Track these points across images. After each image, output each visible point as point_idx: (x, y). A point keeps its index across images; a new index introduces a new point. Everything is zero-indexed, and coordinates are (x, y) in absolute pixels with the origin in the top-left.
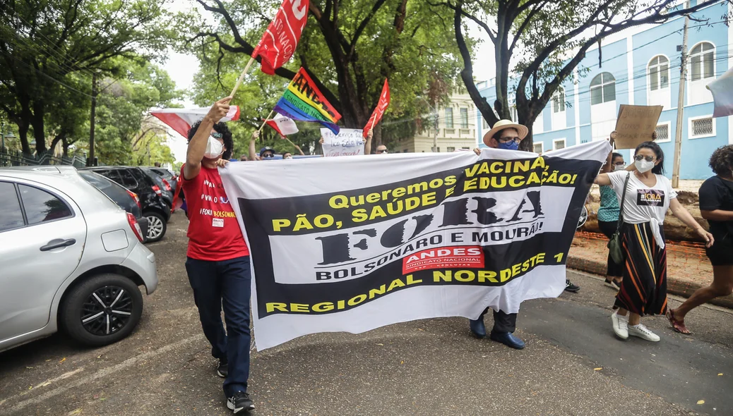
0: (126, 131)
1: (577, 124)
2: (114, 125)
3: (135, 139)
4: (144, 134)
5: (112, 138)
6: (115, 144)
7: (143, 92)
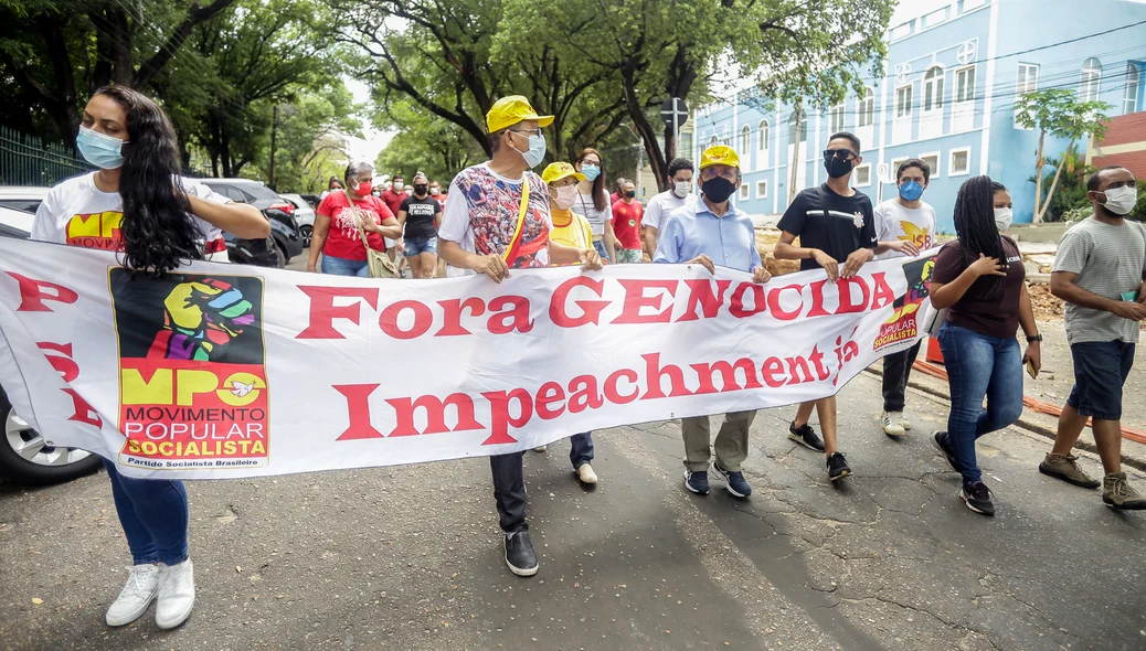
0: (297, 153)
1: (777, 166)
2: (285, 147)
3: (305, 161)
4: (316, 154)
5: (283, 162)
6: (287, 168)
7: (316, 108)
